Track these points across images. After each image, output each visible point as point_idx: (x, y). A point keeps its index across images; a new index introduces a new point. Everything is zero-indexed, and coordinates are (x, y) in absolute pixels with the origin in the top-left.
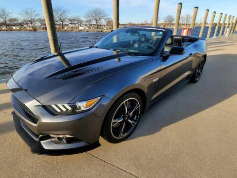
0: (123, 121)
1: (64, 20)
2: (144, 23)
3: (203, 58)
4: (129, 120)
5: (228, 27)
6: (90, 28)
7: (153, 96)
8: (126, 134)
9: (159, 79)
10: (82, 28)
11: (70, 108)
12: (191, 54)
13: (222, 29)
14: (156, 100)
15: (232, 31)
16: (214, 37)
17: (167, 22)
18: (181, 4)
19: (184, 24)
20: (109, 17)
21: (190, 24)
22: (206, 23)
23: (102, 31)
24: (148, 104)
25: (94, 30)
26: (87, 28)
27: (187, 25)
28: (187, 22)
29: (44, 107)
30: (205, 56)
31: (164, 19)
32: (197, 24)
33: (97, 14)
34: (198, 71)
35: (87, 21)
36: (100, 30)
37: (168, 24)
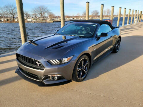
0: (81, 70)
1: (15, 14)
2: (77, 15)
3: (119, 38)
4: (84, 70)
5: (136, 17)
6: (36, 20)
7: (94, 58)
8: (83, 78)
9: (97, 49)
10: (30, 20)
11: (59, 62)
12: (111, 36)
13: (132, 19)
14: (95, 61)
15: (139, 20)
16: (128, 24)
17: (94, 15)
18: (103, 5)
19: (106, 16)
20: (50, 12)
21: (110, 16)
22: (120, 15)
23: (46, 22)
24: (92, 63)
25: (40, 21)
26: (34, 20)
27: (108, 16)
28: (108, 14)
29: (48, 61)
30: (120, 37)
31: (92, 12)
32: (115, 15)
33: (42, 10)
34: (117, 46)
35: (33, 15)
36: (45, 21)
37: (95, 16)
